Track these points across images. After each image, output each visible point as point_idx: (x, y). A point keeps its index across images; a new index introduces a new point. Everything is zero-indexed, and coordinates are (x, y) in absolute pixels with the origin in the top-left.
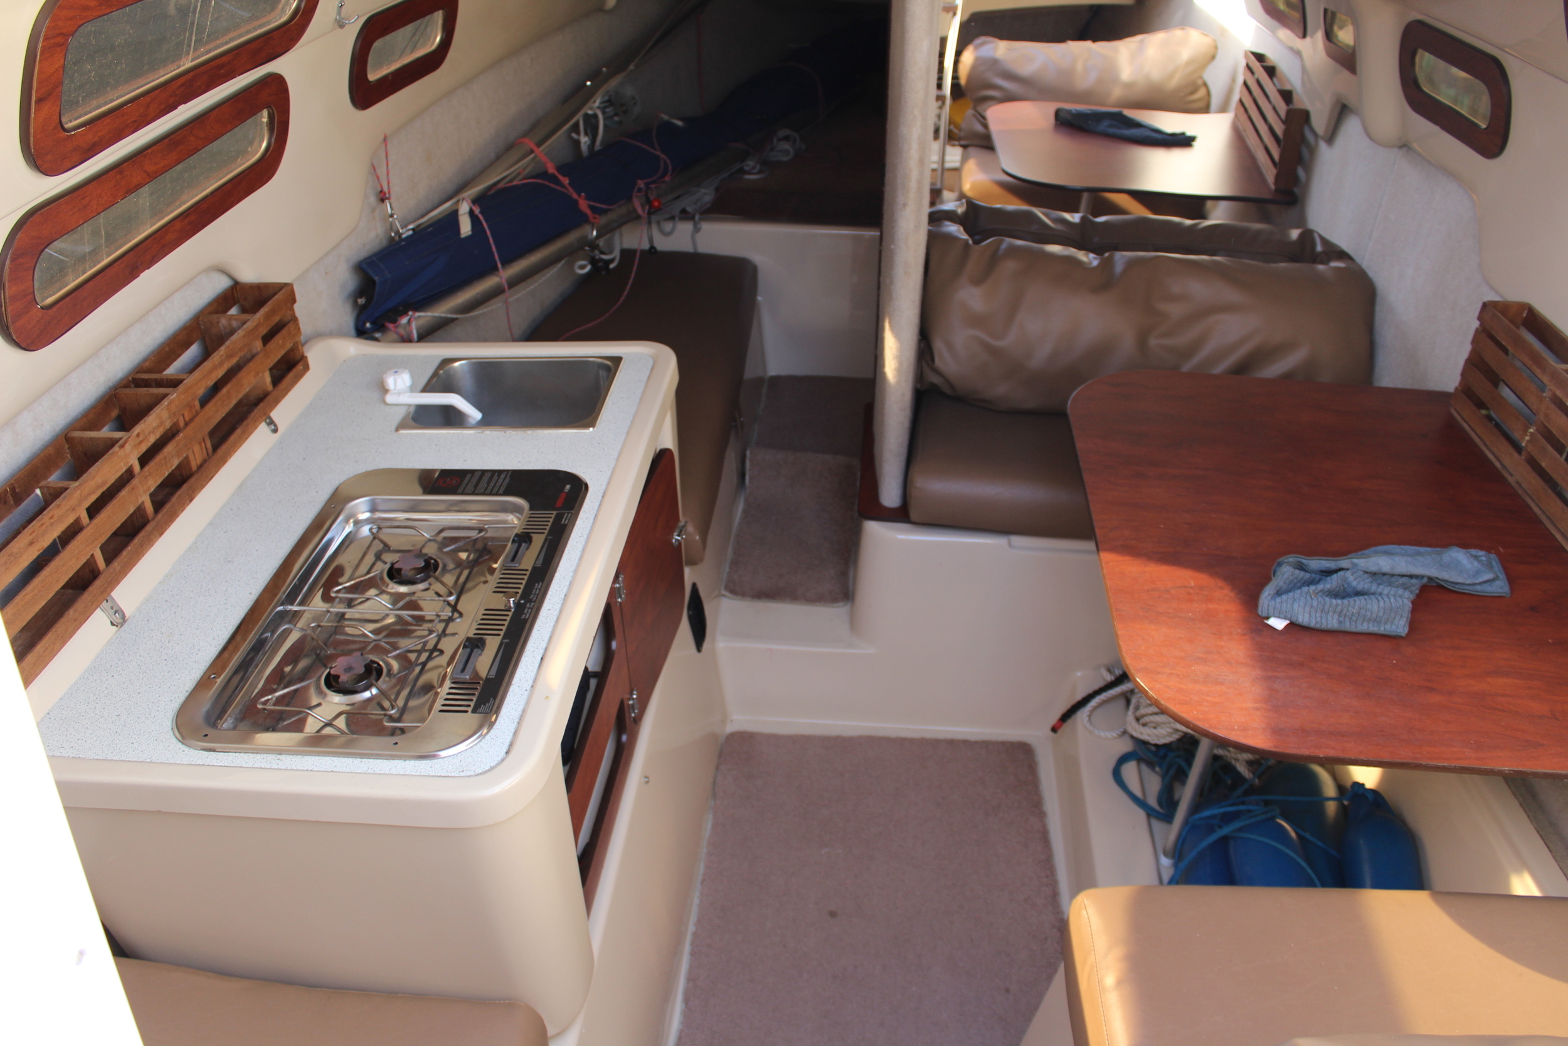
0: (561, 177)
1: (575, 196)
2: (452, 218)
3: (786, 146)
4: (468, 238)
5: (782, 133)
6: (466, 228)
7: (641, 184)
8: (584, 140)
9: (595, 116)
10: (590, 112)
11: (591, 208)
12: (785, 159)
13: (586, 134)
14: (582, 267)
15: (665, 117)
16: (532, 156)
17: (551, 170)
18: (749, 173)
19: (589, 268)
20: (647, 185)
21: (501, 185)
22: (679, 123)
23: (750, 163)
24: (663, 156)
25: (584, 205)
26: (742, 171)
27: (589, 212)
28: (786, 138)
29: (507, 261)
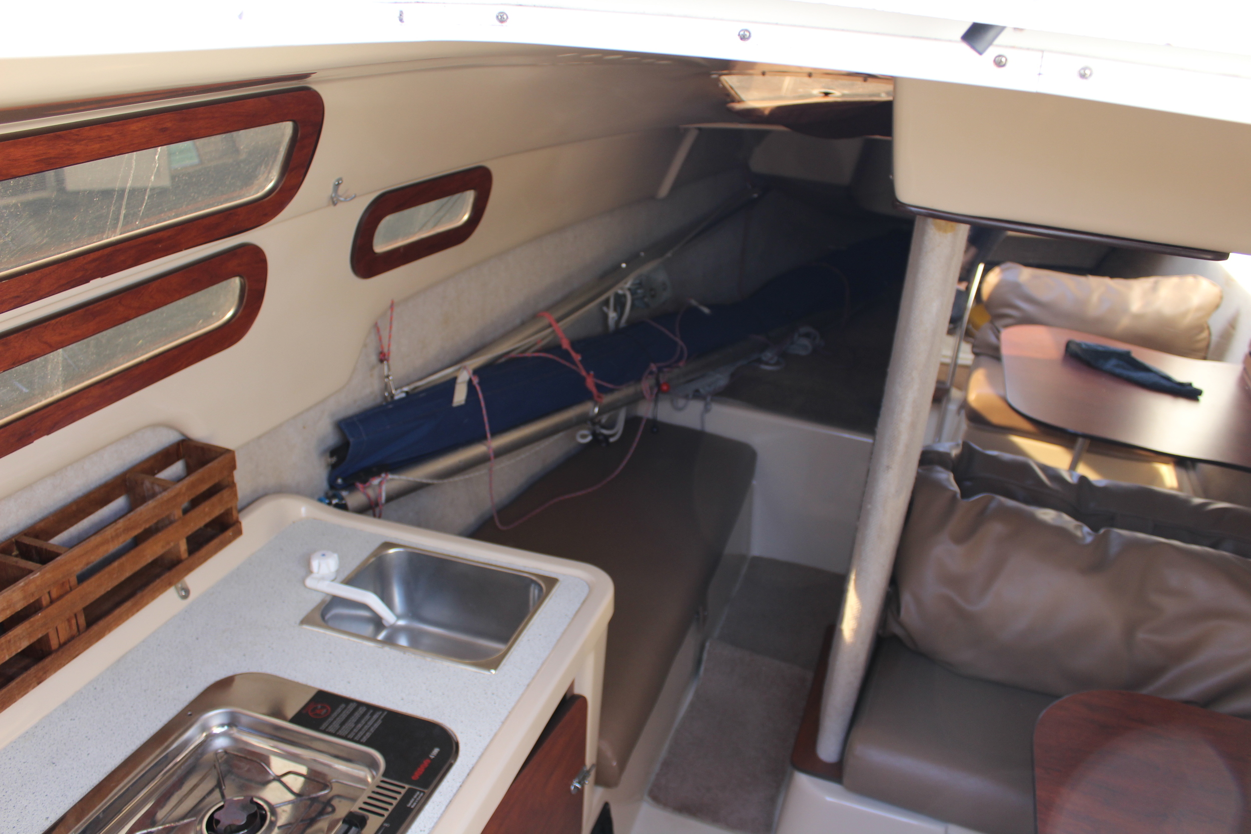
0: (573, 354)
1: (584, 373)
2: (449, 386)
3: (805, 342)
4: (460, 408)
5: (804, 330)
6: (460, 396)
7: (653, 367)
8: (612, 315)
9: (624, 296)
10: (620, 292)
11: (598, 387)
12: (803, 353)
13: (615, 310)
14: (584, 436)
15: (694, 302)
16: (549, 330)
17: (566, 345)
18: (767, 363)
19: (589, 439)
20: (660, 370)
21: (514, 354)
22: (706, 310)
23: (768, 355)
24: (680, 343)
25: (590, 383)
26: (760, 361)
27: (594, 390)
28: (807, 335)
29: (497, 431)
